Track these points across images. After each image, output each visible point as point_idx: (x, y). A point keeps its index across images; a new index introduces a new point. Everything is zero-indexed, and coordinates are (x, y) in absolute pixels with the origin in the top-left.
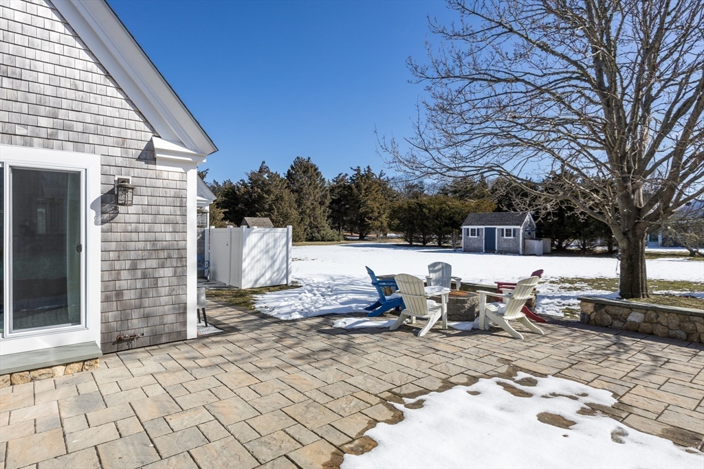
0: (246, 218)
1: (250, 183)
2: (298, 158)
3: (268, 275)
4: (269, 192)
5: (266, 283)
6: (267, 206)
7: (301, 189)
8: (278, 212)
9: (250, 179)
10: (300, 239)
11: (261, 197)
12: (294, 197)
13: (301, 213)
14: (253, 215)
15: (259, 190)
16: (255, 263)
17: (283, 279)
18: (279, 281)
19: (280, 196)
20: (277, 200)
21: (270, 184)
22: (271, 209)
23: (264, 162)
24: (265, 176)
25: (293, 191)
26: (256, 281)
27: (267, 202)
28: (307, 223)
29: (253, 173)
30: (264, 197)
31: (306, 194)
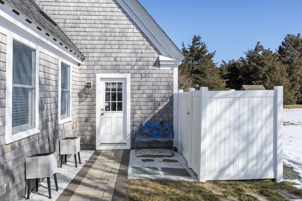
0: (244, 86)
1: (247, 59)
2: (288, 35)
3: (240, 163)
4: (262, 65)
5: (236, 175)
6: (261, 76)
7: (292, 60)
8: (270, 80)
9: (248, 56)
10: (291, 102)
11: (256, 69)
12: (285, 67)
13: (291, 81)
14: (250, 83)
15: (255, 64)
16: (220, 142)
17: (266, 170)
18: (260, 173)
19: (273, 67)
20: (270, 70)
21: (264, 58)
22: (264, 78)
23: (259, 43)
24: (260, 53)
25: (284, 63)
26: (222, 171)
27: (261, 72)
28: (298, 89)
29: (250, 52)
30: (258, 69)
31: (297, 64)
